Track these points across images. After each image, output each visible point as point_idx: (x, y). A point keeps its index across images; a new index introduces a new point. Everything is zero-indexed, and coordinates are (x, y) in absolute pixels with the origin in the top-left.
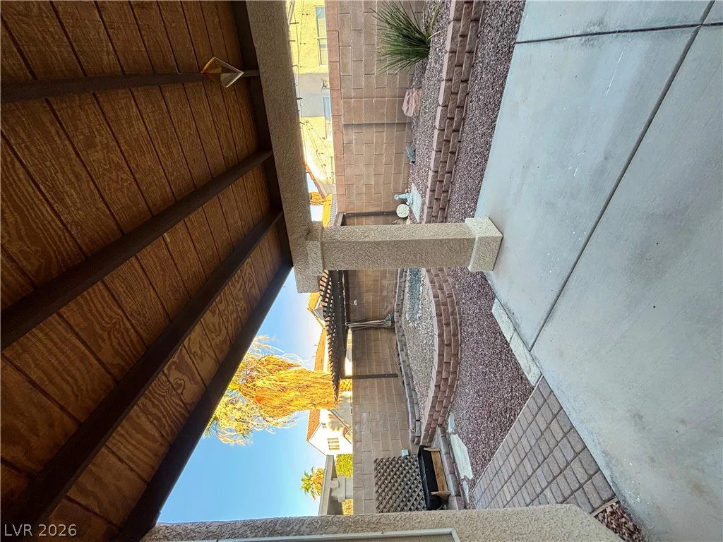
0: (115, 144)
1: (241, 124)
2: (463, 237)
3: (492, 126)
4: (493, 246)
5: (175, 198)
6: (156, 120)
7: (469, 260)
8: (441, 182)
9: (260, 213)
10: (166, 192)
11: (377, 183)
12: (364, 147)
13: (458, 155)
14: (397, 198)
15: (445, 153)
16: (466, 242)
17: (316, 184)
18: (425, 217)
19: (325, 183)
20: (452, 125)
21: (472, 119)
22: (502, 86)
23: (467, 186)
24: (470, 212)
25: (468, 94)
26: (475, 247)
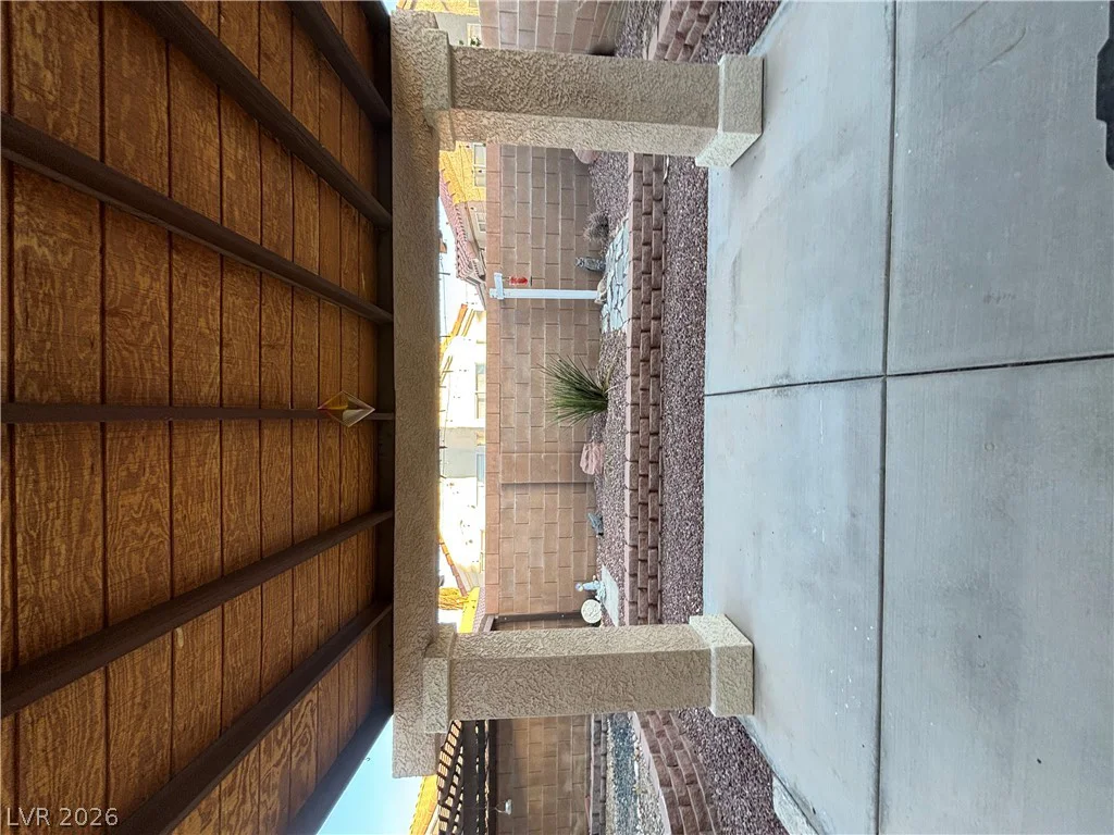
0: (167, 485)
1: (356, 474)
2: (690, 648)
3: (699, 484)
4: (743, 665)
5: (223, 570)
6: (238, 460)
7: (709, 694)
8: (644, 561)
9: (353, 607)
10: (212, 559)
11: (548, 566)
12: (529, 513)
13: (662, 523)
14: (581, 589)
15: (643, 520)
16: (696, 658)
17: (454, 572)
18: (627, 619)
19: (469, 571)
20: (647, 484)
21: (671, 476)
22: (701, 437)
23: (683, 567)
24: (695, 606)
25: (661, 448)
26: (713, 666)
